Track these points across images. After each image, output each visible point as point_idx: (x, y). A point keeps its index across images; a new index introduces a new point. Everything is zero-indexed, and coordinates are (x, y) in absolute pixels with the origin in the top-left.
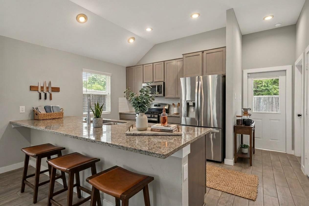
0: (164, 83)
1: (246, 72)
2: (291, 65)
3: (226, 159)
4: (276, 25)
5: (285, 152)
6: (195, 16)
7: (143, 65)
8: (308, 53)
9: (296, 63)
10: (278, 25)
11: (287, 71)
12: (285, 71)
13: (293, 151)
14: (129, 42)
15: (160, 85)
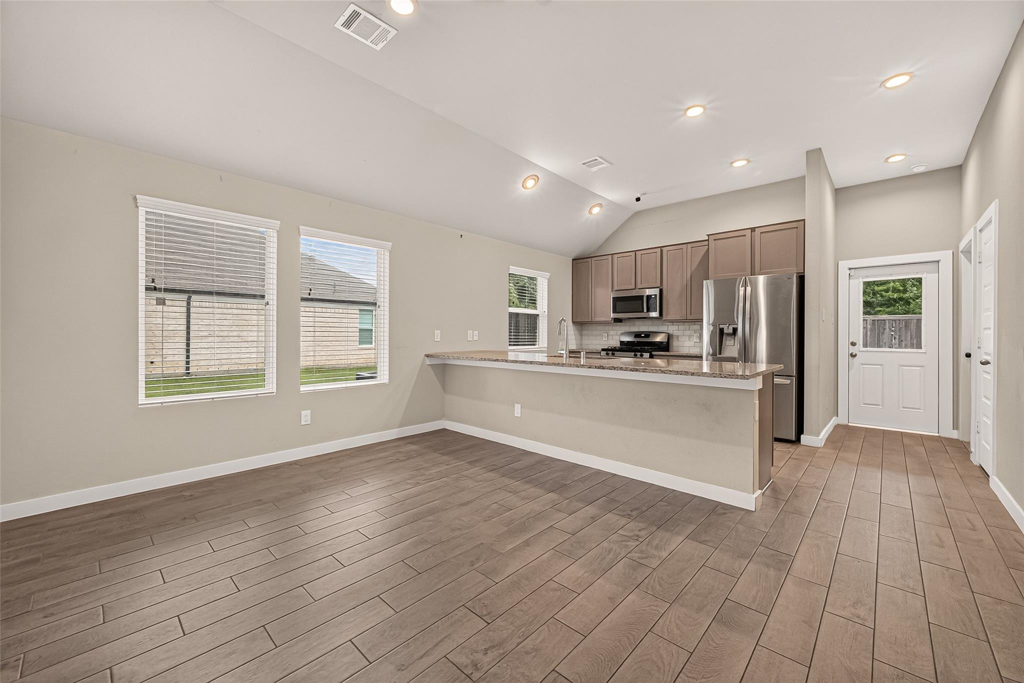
0: (661, 291)
1: (844, 265)
2: (952, 250)
3: (804, 436)
5: (937, 435)
7: (612, 254)
8: (980, 231)
9: (962, 246)
10: (918, 170)
11: (940, 262)
12: (938, 262)
13: (955, 431)
14: (590, 212)
15: (653, 295)
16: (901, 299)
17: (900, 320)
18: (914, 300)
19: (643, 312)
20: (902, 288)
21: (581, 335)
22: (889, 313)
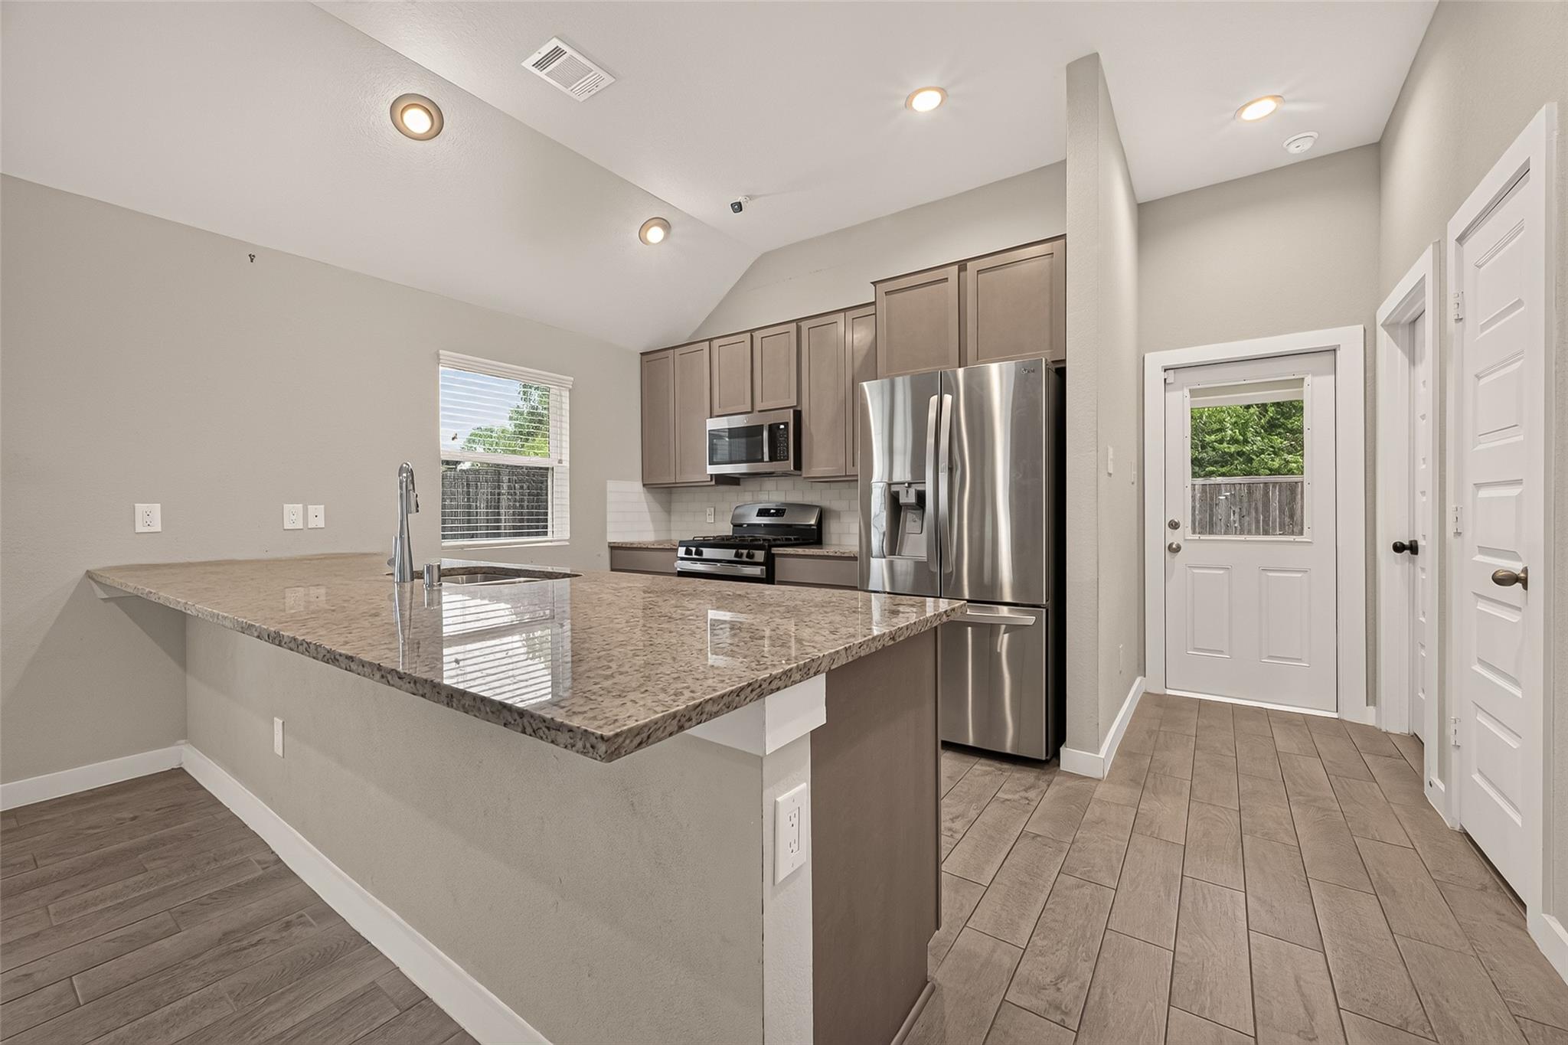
0: (798, 415)
1: (1155, 361)
2: (1362, 326)
3: (1067, 746)
4: (1293, 149)
5: (1335, 715)
6: (927, 102)
7: (710, 340)
8: (1461, 239)
9: (1385, 311)
10: (1300, 148)
11: (1338, 352)
12: (1335, 350)
13: (1371, 707)
14: (643, 239)
15: (782, 424)
16: (1240, 454)
17: (1241, 484)
18: (1257, 457)
19: (762, 460)
20: (1241, 438)
21: (669, 512)
22: (1223, 475)
